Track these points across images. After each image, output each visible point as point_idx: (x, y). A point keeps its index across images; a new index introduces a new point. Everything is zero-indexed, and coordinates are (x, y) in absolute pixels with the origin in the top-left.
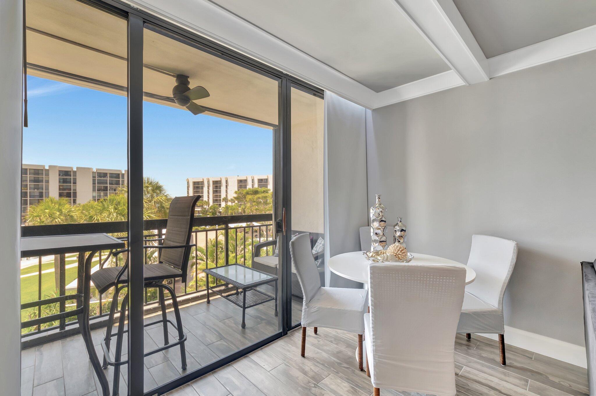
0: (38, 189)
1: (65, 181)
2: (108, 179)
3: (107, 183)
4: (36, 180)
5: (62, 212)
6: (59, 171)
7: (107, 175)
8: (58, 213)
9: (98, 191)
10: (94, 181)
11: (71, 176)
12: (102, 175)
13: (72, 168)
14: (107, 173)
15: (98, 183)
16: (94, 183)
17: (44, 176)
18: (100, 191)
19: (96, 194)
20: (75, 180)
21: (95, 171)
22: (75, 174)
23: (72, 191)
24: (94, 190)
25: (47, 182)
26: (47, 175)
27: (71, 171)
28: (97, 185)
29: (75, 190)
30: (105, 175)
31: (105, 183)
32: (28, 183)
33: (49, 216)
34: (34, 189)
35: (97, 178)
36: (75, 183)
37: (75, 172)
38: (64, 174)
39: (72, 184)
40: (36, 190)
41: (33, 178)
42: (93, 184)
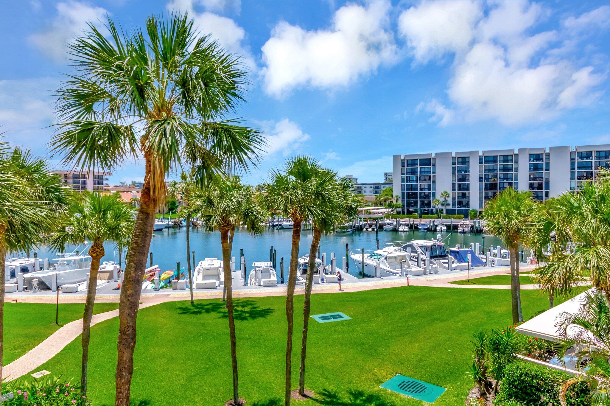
0: (507, 179)
1: (536, 168)
2: (594, 161)
3: (591, 167)
4: (506, 169)
5: (520, 211)
6: (530, 155)
7: (591, 155)
8: (516, 212)
9: (578, 179)
10: (573, 164)
11: (542, 159)
12: (585, 155)
13: (544, 149)
14: (591, 152)
15: (579, 168)
16: (573, 169)
17: (513, 163)
18: (580, 179)
19: (575, 184)
20: (548, 164)
21: (575, 150)
22: (547, 157)
23: (544, 181)
24: (572, 179)
25: (517, 170)
26: (517, 161)
27: (543, 154)
28: (576, 171)
29: (548, 179)
30: (589, 155)
31: (589, 167)
32: (498, 173)
33: (504, 214)
34: (504, 179)
35: (576, 161)
36: (547, 170)
37: (548, 155)
38: (535, 158)
39: (544, 172)
40: (505, 181)
41: (502, 166)
42: (571, 169)
